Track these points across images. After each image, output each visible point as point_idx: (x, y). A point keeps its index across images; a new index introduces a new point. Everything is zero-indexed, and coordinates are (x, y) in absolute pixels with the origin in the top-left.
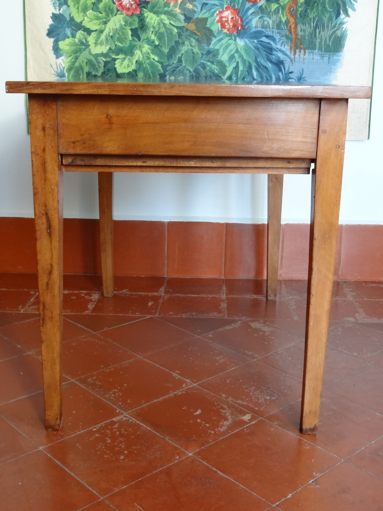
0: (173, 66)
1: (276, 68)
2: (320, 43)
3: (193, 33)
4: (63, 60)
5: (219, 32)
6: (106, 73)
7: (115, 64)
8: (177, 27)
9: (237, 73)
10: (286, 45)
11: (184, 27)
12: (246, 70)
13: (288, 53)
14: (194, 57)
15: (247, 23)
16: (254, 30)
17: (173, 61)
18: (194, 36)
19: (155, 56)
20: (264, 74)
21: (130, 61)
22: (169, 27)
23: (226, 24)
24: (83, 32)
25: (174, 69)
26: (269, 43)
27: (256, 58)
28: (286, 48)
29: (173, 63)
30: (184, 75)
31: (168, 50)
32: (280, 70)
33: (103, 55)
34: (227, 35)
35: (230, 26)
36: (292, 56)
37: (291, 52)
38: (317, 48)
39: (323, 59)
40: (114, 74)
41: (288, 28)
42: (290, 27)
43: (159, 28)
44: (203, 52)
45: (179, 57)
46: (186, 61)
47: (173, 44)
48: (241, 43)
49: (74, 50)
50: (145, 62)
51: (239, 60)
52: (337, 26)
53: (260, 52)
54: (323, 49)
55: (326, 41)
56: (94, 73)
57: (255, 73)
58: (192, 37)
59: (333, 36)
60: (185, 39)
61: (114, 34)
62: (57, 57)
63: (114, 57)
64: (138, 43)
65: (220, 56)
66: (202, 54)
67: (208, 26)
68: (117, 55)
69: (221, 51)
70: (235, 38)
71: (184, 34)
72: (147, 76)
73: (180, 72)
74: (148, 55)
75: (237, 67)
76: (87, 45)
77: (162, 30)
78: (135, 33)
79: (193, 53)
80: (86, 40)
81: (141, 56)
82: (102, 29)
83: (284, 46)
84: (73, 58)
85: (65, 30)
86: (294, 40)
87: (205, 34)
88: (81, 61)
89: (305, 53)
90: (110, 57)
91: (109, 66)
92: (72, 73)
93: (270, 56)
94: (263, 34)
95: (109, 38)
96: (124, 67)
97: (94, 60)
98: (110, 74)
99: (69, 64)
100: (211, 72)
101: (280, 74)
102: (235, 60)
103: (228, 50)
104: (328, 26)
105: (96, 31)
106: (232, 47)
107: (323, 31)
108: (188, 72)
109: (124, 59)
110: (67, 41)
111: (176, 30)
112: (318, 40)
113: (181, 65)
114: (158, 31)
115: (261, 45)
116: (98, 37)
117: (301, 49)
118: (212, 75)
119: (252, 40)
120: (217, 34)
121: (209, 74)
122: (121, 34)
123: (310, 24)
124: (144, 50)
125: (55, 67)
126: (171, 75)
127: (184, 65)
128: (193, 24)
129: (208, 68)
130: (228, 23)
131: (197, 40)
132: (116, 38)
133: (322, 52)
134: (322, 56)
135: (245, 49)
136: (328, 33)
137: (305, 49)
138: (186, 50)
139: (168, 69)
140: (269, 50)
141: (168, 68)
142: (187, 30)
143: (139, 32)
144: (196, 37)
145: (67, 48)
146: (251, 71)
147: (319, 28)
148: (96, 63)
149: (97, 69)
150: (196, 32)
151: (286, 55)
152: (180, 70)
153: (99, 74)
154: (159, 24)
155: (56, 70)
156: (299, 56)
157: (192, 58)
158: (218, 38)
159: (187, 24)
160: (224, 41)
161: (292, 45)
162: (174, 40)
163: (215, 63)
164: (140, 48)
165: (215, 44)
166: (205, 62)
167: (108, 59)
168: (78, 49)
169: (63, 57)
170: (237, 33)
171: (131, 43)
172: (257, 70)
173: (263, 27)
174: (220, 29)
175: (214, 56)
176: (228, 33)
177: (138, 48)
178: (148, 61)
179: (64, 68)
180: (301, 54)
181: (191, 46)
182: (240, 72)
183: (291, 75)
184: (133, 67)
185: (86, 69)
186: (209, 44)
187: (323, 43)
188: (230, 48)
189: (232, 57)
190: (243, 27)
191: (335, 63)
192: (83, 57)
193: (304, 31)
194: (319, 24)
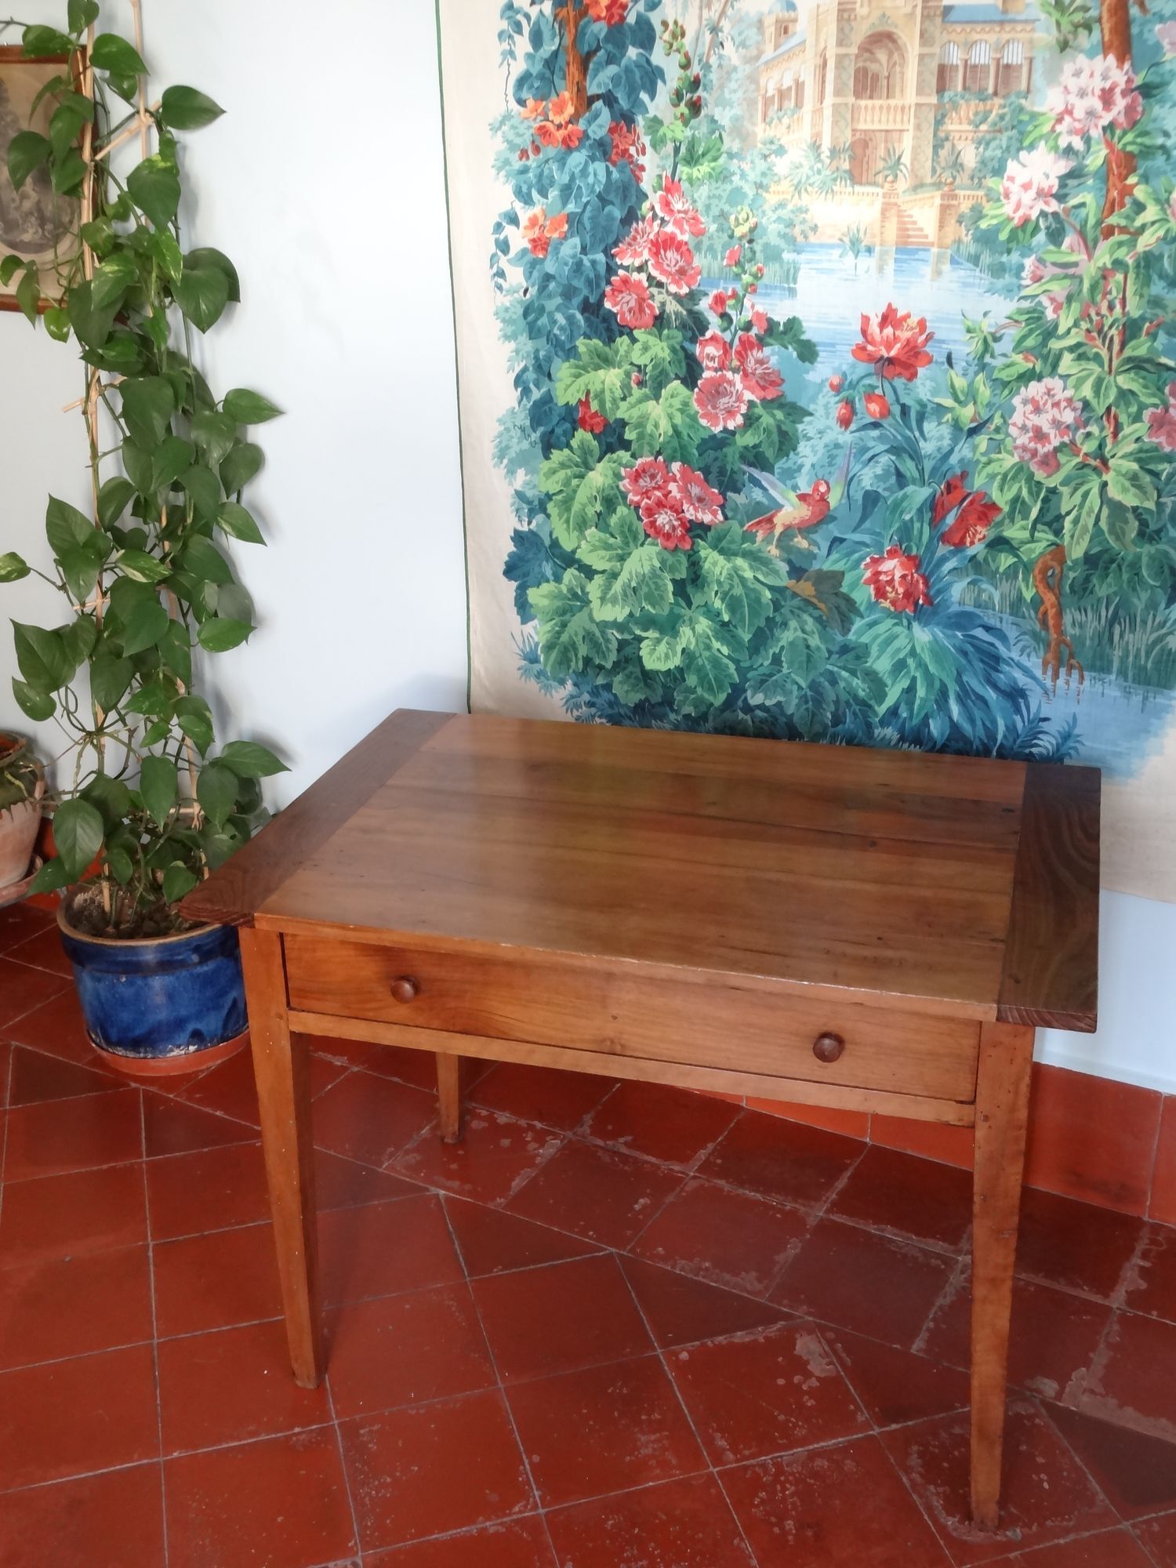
0: (761, 670)
1: (1008, 705)
2: (1123, 660)
3: (808, 602)
4: (535, 628)
5: (871, 606)
6: (623, 665)
7: (640, 649)
8: (771, 588)
9: (910, 704)
10: (1033, 653)
11: (787, 588)
12: (933, 697)
13: (1038, 673)
14: (809, 657)
15: (939, 592)
16: (955, 608)
17: (760, 661)
18: (811, 609)
19: (722, 644)
20: (978, 714)
21: (671, 647)
22: (752, 586)
23: (889, 589)
24: (576, 573)
25: (764, 677)
26: (992, 645)
27: (959, 675)
28: (1034, 663)
29: (762, 665)
30: (787, 693)
31: (750, 636)
32: (1018, 711)
33: (615, 625)
34: (890, 615)
35: (897, 593)
36: (1048, 683)
37: (1044, 673)
38: (1115, 669)
39: (1128, 699)
40: (638, 671)
41: (1040, 616)
42: (1045, 613)
43: (732, 587)
44: (831, 647)
45: (774, 654)
46: (791, 664)
47: (762, 623)
48: (923, 635)
49: (558, 607)
50: (700, 655)
51: (918, 675)
52: (1168, 624)
53: (969, 662)
54: (1130, 674)
55: (1137, 656)
56: (597, 662)
57: (955, 709)
58: (805, 612)
59: (1158, 648)
60: (789, 615)
61: (638, 583)
62: (524, 621)
63: (638, 632)
64: (686, 612)
65: (870, 660)
66: (830, 653)
67: (844, 589)
68: (646, 630)
69: (874, 650)
70: (910, 624)
71: (789, 604)
72: (706, 685)
73: (776, 684)
74: (707, 641)
75: (911, 690)
76: (586, 602)
77: (738, 591)
78: (680, 588)
79: (808, 647)
80: (583, 590)
81: (693, 641)
82: (617, 571)
83: (1029, 656)
84: (555, 624)
85: (540, 566)
86: (1053, 644)
87: (838, 608)
88: (573, 633)
89: (1082, 678)
90: (631, 632)
91: (628, 651)
92: (554, 655)
93: (994, 675)
94: (978, 622)
95: (630, 592)
96: (659, 659)
97: (598, 634)
98: (630, 668)
99: (548, 636)
100: (848, 692)
101: (1018, 718)
102: (908, 672)
103: (890, 649)
104: (1144, 622)
105: (603, 572)
106: (902, 642)
107: (1133, 630)
108: (795, 687)
109: (658, 641)
110: (546, 588)
111: (768, 594)
112: (1117, 653)
113: (780, 671)
114: (728, 593)
115: (973, 646)
116: (608, 587)
117: (1071, 667)
119: (949, 632)
120: (866, 609)
121: (844, 697)
122: (653, 587)
123: (1097, 611)
124: (699, 628)
125: (519, 639)
126: (756, 690)
127: (785, 671)
128: (809, 584)
129: (842, 684)
130: (893, 587)
131: (818, 620)
132: (642, 593)
133: (1126, 680)
134: (1127, 693)
135: (932, 651)
136: (1145, 638)
137: (1081, 670)
138: (790, 639)
139: (749, 675)
140: (992, 661)
141: (751, 675)
142: (795, 595)
143: (690, 589)
144: (816, 613)
145: (545, 602)
146: (946, 701)
147: (1120, 624)
148: (601, 640)
149: (603, 653)
150: (815, 601)
151: (1033, 678)
152: (776, 681)
153: (609, 665)
154: (730, 577)
155: (521, 646)
156: (1067, 683)
157: (804, 658)
158: (867, 620)
159: (794, 581)
160: (881, 628)
161: (1050, 656)
162: (764, 615)
163: (859, 674)
164: (692, 623)
165: (860, 633)
166: (836, 669)
167: (627, 636)
168: (568, 607)
169: (536, 622)
170: (915, 611)
171: (671, 610)
172: (961, 700)
173: (978, 605)
174: (873, 599)
175: (858, 658)
176: (892, 609)
177: (687, 622)
178: (706, 654)
179: (537, 644)
180: (1071, 680)
181: (804, 631)
182: (918, 702)
183: (1044, 726)
184: (676, 661)
185: (583, 650)
186: (846, 631)
187: (1131, 659)
188: (896, 644)
189: (900, 666)
190: (929, 600)
191: (1160, 712)
192: (578, 624)
193: (1081, 626)
194: (1121, 613)
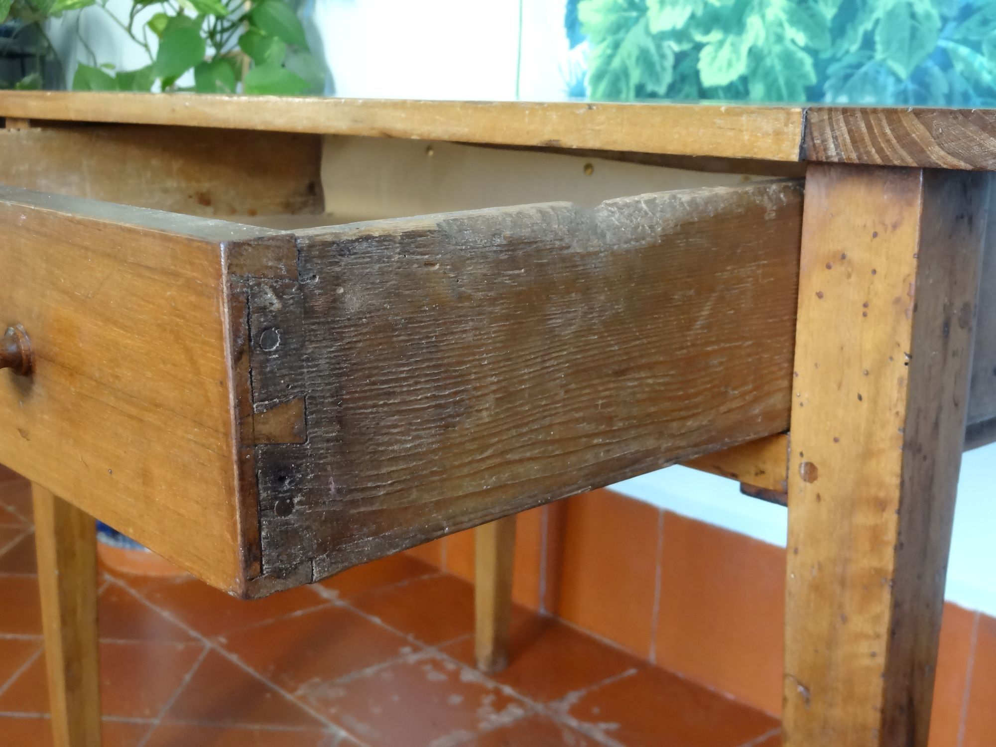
0: (847, 61)
4: (584, 52)
6: (678, 85)
7: (698, 60)
14: (914, 33)
17: (846, 47)
19: (798, 31)
21: (735, 48)
25: (849, 71)
29: (847, 52)
30: (880, 89)
31: (835, 11)
33: (674, 34)
40: (694, 90)
44: (946, 11)
45: (866, 32)
46: (888, 44)
49: (612, 23)
50: (770, 53)
56: (650, 88)
62: (573, 45)
63: (698, 38)
66: (945, 20)
68: (707, 31)
73: (865, 78)
74: (779, 30)
76: (642, 9)
79: (913, 16)
81: (762, 33)
84: (608, 47)
88: (626, 55)
90: (690, 39)
91: (685, 65)
92: (603, 86)
96: (720, 69)
97: (653, 50)
98: (686, 88)
99: (597, 62)
100: (967, 79)
108: (891, 81)
109: (721, 43)
113: (871, 58)
118: (971, 92)
121: (960, 86)
124: (771, 14)
125: (566, 69)
126: (838, 90)
127: (879, 55)
129: (959, 67)
138: (889, 6)
141: (832, 69)
145: (597, 19)
148: (656, 57)
149: (657, 74)
152: (866, 74)
153: (662, 90)
155: (567, 78)
157: (906, 34)
163: (985, 48)
164: (763, 8)
166: (951, 45)
167: (686, 46)
168: (622, 21)
169: (586, 44)
178: (777, 49)
179: (584, 74)
184: (740, 68)
185: (636, 76)
192: (634, 40)
